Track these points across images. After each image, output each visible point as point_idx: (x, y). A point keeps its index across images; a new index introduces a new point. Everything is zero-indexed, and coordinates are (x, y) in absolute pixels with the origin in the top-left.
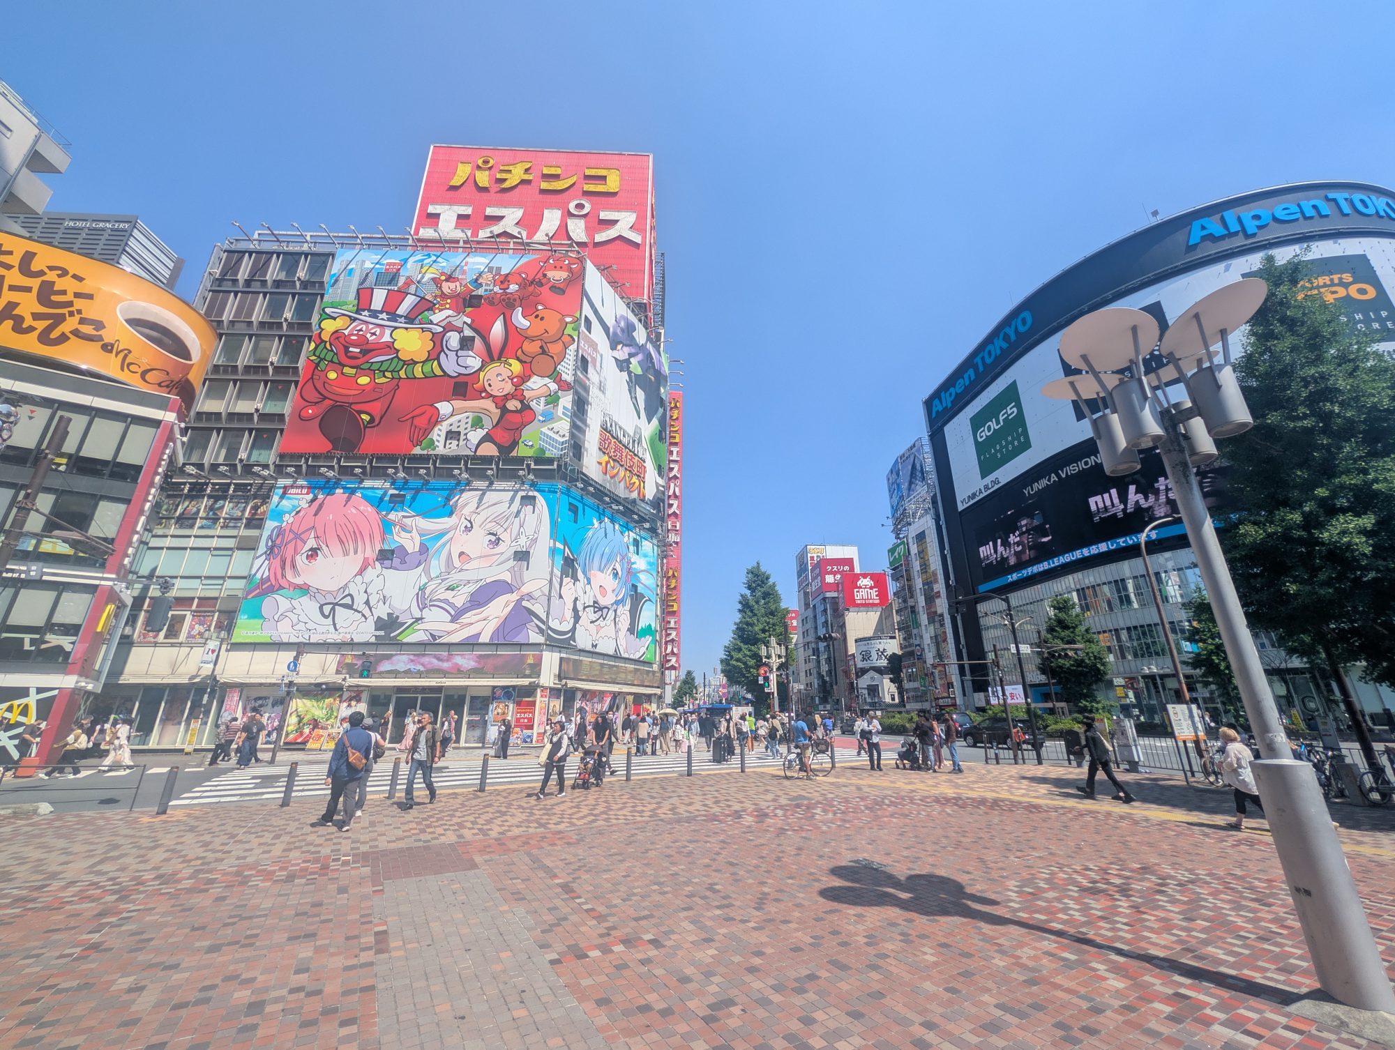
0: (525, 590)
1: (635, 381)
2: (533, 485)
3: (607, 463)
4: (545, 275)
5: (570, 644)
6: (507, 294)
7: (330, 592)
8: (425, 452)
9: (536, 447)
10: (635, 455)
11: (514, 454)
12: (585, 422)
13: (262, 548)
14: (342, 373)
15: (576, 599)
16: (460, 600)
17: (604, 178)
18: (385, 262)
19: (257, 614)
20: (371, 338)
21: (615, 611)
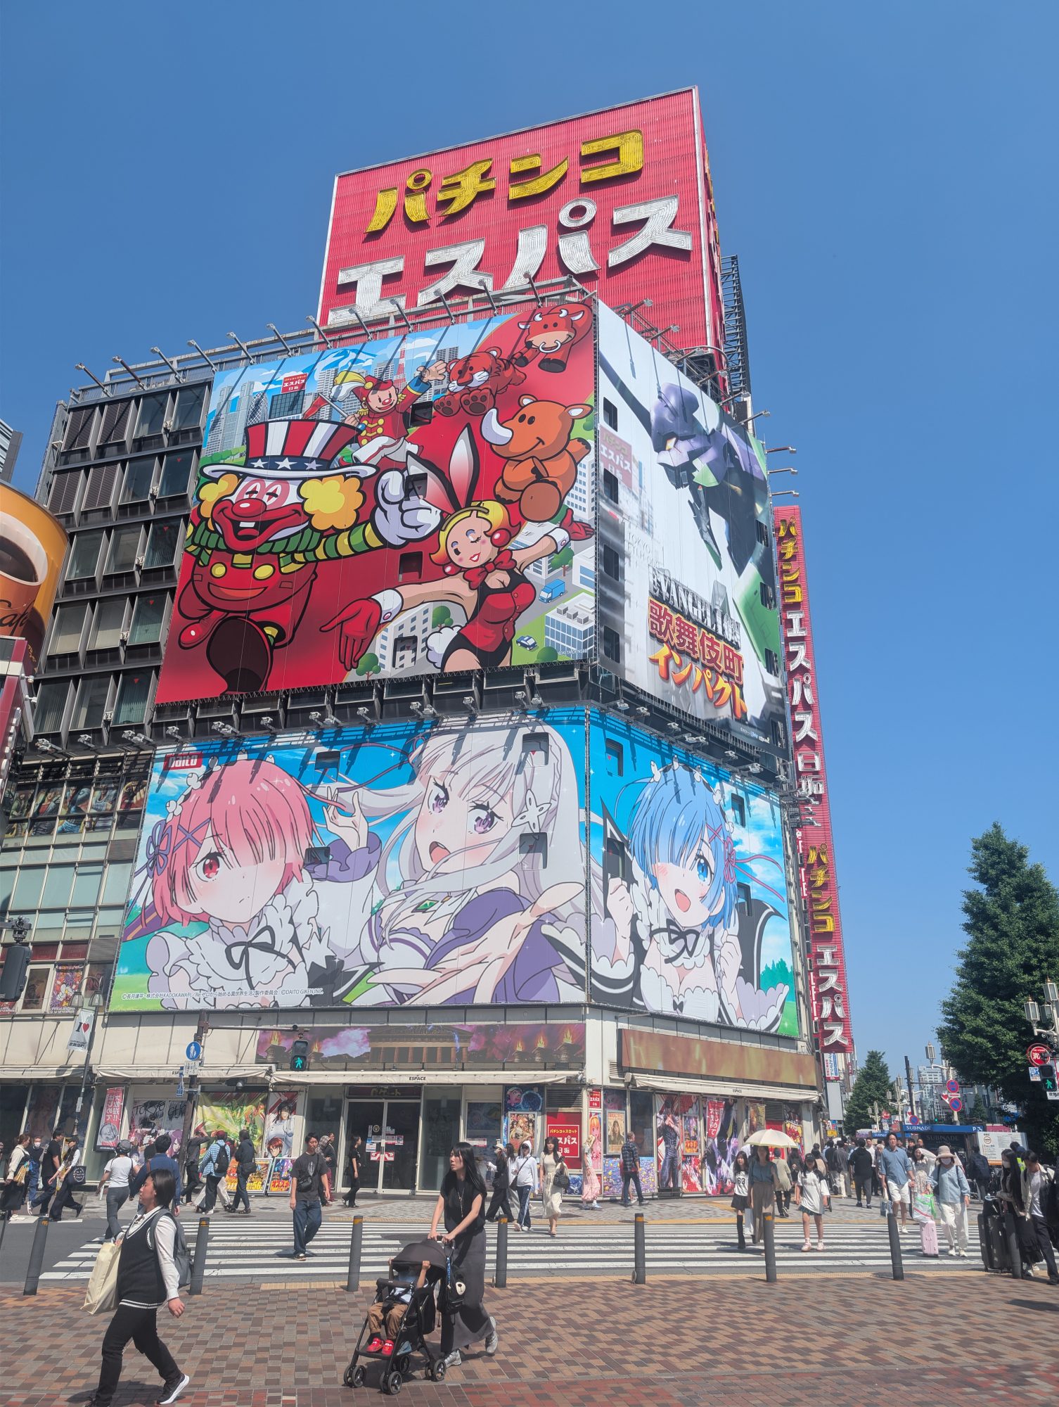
0: (544, 904)
1: (706, 501)
2: (542, 713)
3: (668, 658)
4: (529, 345)
5: (632, 1004)
6: (470, 390)
7: (239, 925)
8: (364, 678)
9: (541, 645)
10: (719, 637)
11: (505, 663)
12: (620, 590)
13: (142, 859)
14: (233, 565)
15: (635, 918)
16: (437, 931)
17: (614, 153)
18: (282, 378)
19: (141, 966)
20: (270, 502)
21: (711, 937)
